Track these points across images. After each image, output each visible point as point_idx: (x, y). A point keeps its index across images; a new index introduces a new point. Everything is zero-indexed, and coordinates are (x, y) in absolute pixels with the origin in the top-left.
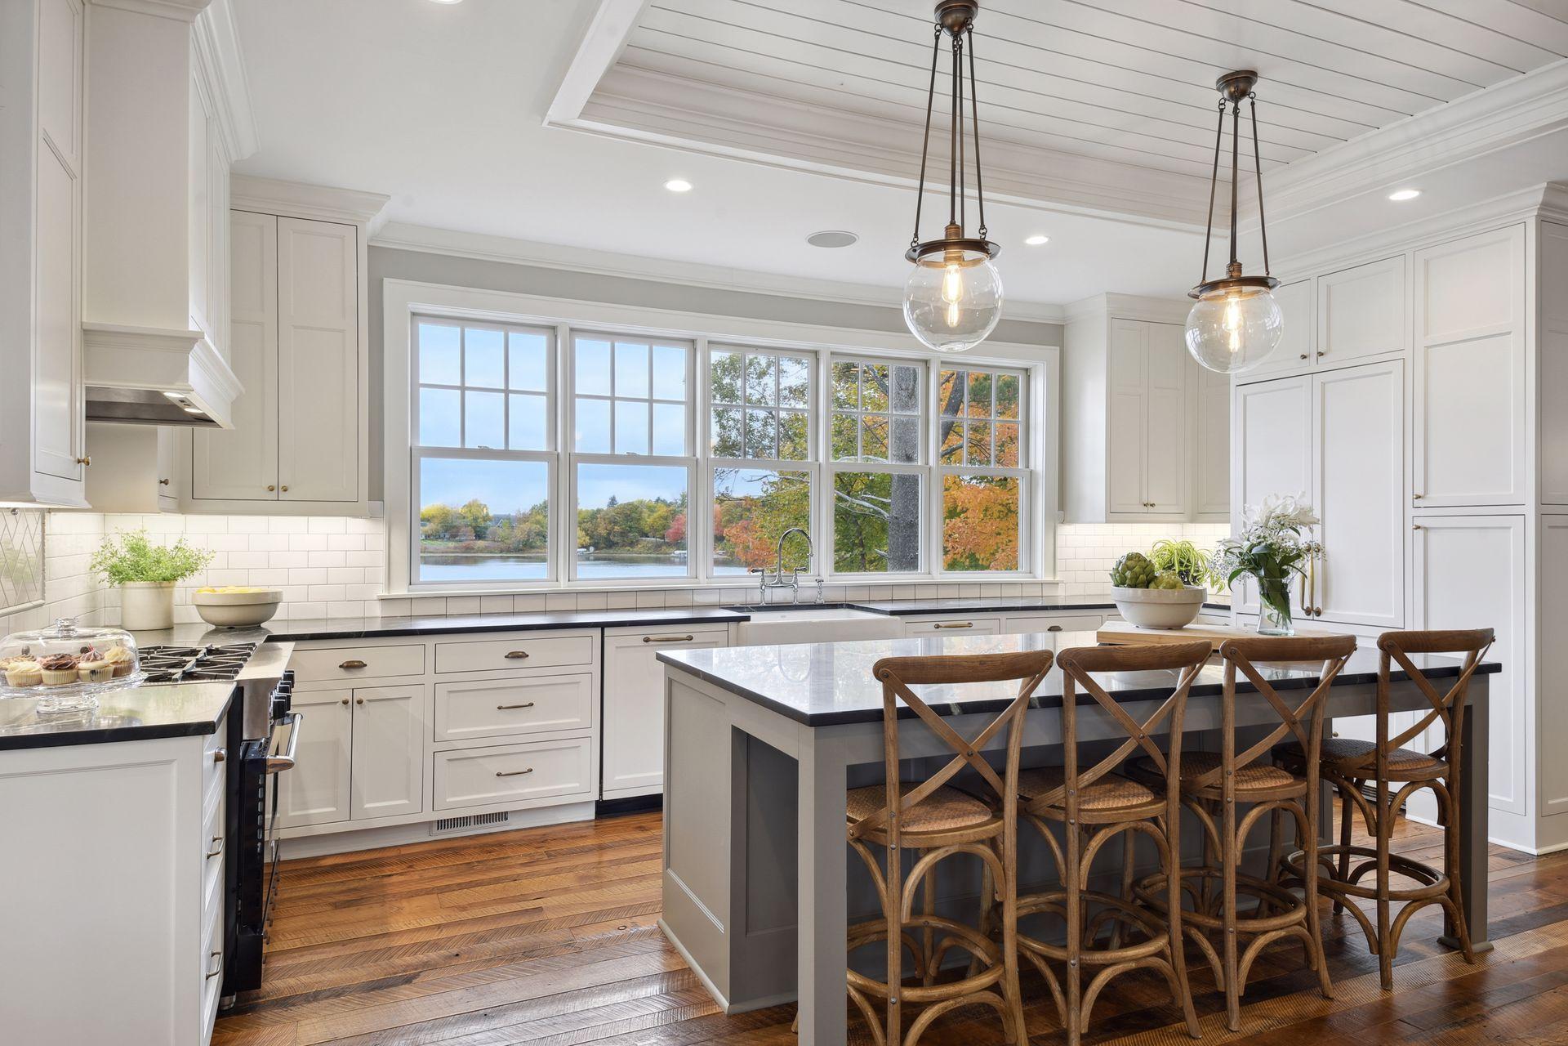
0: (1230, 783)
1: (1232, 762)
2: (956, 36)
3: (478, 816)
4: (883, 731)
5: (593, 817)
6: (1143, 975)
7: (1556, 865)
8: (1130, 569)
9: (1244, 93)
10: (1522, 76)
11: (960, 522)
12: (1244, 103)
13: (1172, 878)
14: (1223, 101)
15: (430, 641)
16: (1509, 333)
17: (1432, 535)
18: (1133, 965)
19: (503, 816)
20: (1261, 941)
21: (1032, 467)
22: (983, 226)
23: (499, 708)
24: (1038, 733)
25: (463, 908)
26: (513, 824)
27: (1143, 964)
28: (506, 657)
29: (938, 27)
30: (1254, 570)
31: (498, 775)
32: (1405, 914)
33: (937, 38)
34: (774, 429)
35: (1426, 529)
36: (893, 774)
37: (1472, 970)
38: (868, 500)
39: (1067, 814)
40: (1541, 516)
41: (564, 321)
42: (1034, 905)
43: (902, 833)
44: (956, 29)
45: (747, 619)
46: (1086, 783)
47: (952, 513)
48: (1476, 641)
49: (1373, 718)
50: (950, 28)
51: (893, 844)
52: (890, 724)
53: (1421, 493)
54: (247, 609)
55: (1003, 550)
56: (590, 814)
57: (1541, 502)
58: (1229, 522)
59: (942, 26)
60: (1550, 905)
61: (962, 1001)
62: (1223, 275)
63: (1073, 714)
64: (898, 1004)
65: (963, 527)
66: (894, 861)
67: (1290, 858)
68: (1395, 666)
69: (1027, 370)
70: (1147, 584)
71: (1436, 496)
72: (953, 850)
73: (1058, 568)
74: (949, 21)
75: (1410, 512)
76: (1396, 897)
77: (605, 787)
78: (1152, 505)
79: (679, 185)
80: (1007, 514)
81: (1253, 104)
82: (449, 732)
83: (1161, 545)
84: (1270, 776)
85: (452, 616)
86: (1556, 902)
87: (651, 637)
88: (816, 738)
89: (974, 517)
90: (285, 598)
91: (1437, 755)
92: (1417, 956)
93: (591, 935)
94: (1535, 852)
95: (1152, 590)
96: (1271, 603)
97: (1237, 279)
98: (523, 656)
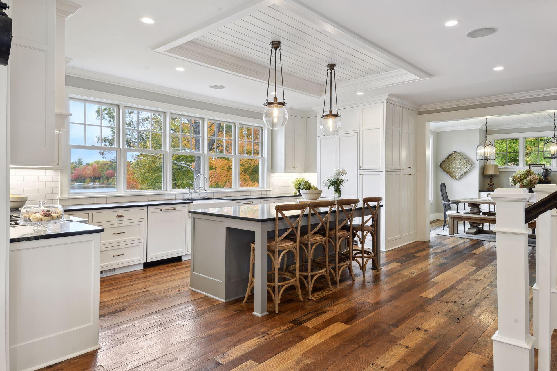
0: (337, 233)
1: (338, 228)
2: (276, 50)
3: (109, 270)
4: (275, 223)
5: (143, 268)
6: (322, 277)
7: (390, 252)
8: (305, 185)
9: (333, 69)
10: (387, 72)
11: (214, 172)
12: (333, 71)
13: (327, 255)
14: (328, 70)
15: (90, 212)
16: (380, 128)
17: (363, 176)
18: (320, 274)
19: (114, 270)
20: (343, 268)
21: (263, 156)
22: (284, 99)
23: (114, 234)
24: (302, 223)
25: (122, 293)
26: (117, 272)
27: (322, 274)
28: (116, 217)
29: (272, 47)
30: (334, 185)
31: (113, 256)
32: (367, 261)
33: (272, 49)
34: (136, 135)
35: (362, 175)
36: (277, 233)
37: (378, 273)
38: (185, 164)
39: (308, 241)
40: (386, 171)
41: (122, 103)
42: (294, 267)
43: (279, 247)
44: (276, 48)
45: (192, 203)
46: (312, 234)
47: (211, 168)
48: (378, 199)
49: (361, 217)
50: (274, 48)
51: (277, 249)
52: (277, 221)
53: (361, 166)
54: (17, 203)
55: (229, 182)
56: (142, 267)
57: (386, 169)
58: (316, 173)
59: (273, 47)
60: (390, 260)
61: (290, 285)
62: (328, 113)
63: (310, 218)
64: (278, 287)
65: (215, 174)
66: (277, 253)
67: (342, 252)
68: (366, 206)
69: (262, 127)
70: (309, 189)
71: (365, 166)
72: (288, 250)
73: (271, 186)
74: (275, 46)
75: (359, 171)
76: (365, 257)
77: (148, 258)
78: (296, 168)
79: (180, 69)
80: (229, 169)
81: (334, 72)
82: (101, 242)
83: (297, 179)
84: (343, 231)
85: (85, 204)
86: (391, 259)
87: (163, 209)
88: (262, 225)
89: (218, 170)
90: (29, 199)
91: (371, 226)
92: (368, 272)
93: (171, 293)
94: (385, 251)
95: (311, 190)
96: (337, 193)
97: (331, 115)
98: (121, 216)
